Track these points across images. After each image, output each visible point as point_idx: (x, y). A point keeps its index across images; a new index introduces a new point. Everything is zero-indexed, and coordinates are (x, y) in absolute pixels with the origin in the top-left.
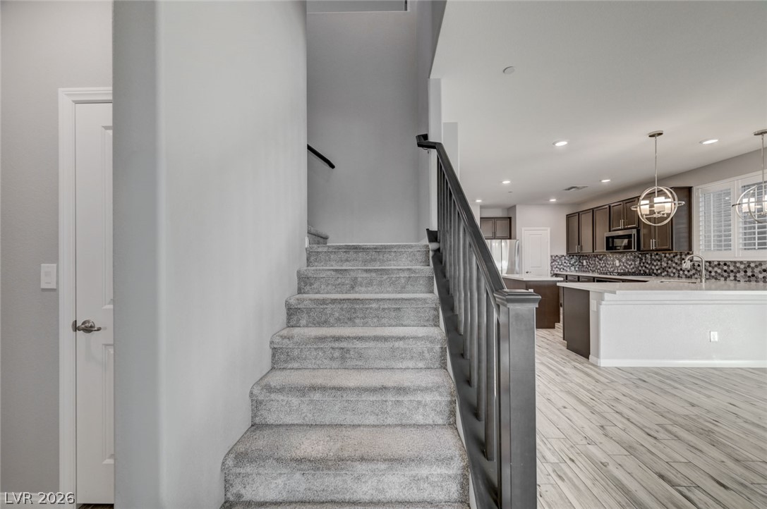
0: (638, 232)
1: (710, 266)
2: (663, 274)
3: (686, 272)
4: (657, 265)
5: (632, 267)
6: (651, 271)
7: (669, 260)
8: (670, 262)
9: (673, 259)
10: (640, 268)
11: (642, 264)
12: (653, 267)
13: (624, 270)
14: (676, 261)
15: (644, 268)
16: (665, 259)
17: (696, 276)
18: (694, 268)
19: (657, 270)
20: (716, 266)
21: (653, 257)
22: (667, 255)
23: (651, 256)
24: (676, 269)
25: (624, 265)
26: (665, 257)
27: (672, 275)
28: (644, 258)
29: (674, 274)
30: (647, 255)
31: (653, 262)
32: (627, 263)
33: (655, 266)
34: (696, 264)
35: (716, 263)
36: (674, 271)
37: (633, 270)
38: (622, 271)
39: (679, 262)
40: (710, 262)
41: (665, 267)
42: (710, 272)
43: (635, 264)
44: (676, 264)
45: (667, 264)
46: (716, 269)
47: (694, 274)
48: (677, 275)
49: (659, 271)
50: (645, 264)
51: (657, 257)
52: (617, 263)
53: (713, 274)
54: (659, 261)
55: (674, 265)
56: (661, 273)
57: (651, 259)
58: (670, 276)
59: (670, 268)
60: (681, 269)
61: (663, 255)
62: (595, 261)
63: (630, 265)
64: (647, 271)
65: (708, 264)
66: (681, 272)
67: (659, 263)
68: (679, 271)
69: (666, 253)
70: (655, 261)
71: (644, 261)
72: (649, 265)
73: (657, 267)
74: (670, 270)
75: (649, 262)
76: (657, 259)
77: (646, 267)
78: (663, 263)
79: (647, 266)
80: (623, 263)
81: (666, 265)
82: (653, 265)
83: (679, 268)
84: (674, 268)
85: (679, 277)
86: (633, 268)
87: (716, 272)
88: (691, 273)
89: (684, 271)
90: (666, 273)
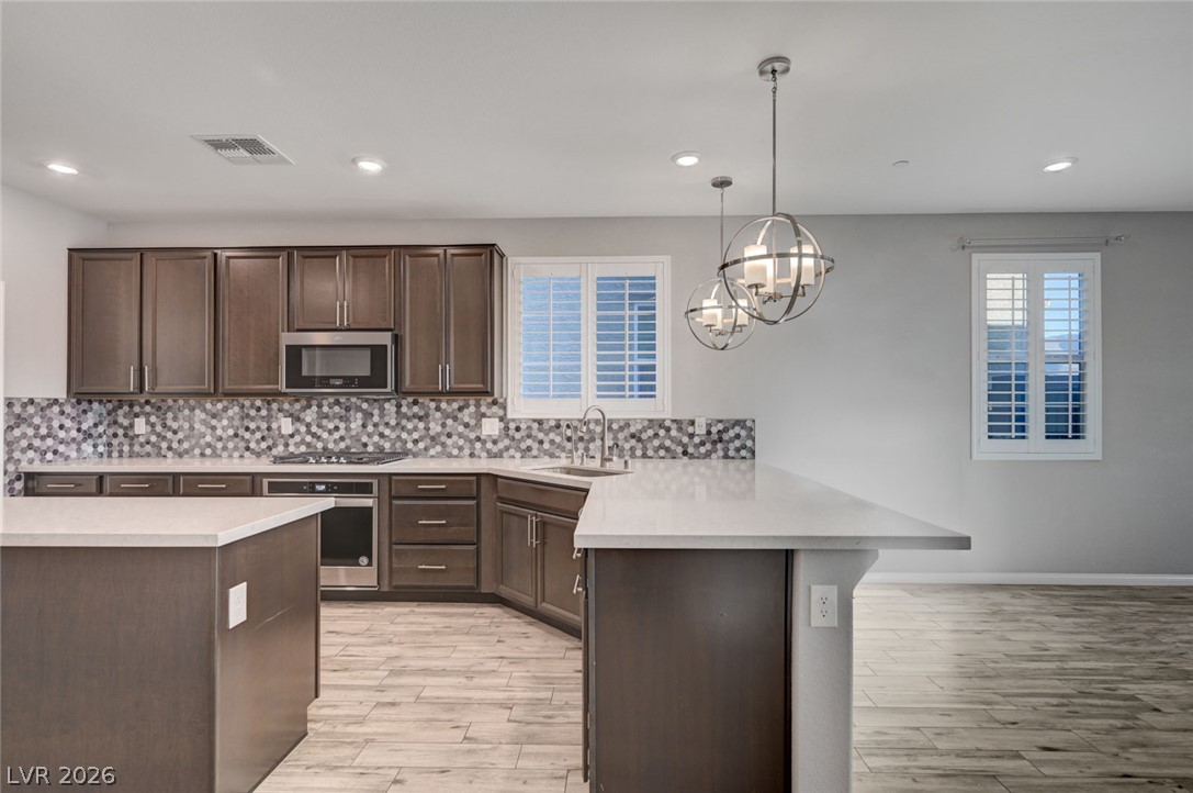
0: (397, 340)
1: (540, 430)
2: (432, 452)
3: (489, 445)
4: (415, 429)
5: (336, 435)
6: (398, 445)
7: (448, 417)
8: (449, 422)
9: (460, 415)
10: (365, 439)
11: (370, 429)
12: (404, 435)
13: (308, 445)
14: (466, 420)
15: (376, 438)
16: (438, 415)
17: (512, 451)
18: (508, 435)
19: (416, 442)
20: (551, 429)
21: (404, 409)
22: (443, 405)
23: (399, 406)
24: (467, 439)
25: (309, 432)
26: (438, 409)
27: (455, 452)
28: (376, 412)
29: (461, 449)
30: (387, 405)
31: (404, 422)
32: (319, 426)
33: (410, 433)
34: (512, 426)
35: (553, 423)
36: (461, 442)
37: (342, 445)
38: (303, 449)
39: (472, 422)
40: (540, 422)
41: (439, 434)
42: (541, 442)
43: (348, 429)
44: (466, 425)
45: (444, 425)
46: (552, 436)
47: (507, 449)
48: (467, 452)
49: (421, 445)
50: (381, 428)
51: (416, 409)
52: (287, 426)
53: (546, 446)
54: (420, 419)
55: (461, 429)
56: (426, 449)
57: (398, 412)
58: (450, 456)
59: (449, 436)
60: (478, 439)
61: (433, 405)
62: (190, 419)
63: (330, 432)
64: (387, 445)
65: (536, 425)
66: (478, 445)
67: (421, 425)
68: (471, 441)
69: (440, 401)
70: (409, 419)
71: (376, 419)
72: (393, 429)
73: (416, 435)
74: (449, 442)
75: (393, 422)
76: (415, 416)
77: (382, 435)
78: (432, 425)
79: (387, 432)
80: (308, 425)
81: (439, 429)
82: (403, 428)
83: (472, 436)
84: (460, 436)
85: (472, 455)
86: (342, 439)
87: (552, 442)
88: (501, 445)
89: (484, 443)
90: (439, 448)
